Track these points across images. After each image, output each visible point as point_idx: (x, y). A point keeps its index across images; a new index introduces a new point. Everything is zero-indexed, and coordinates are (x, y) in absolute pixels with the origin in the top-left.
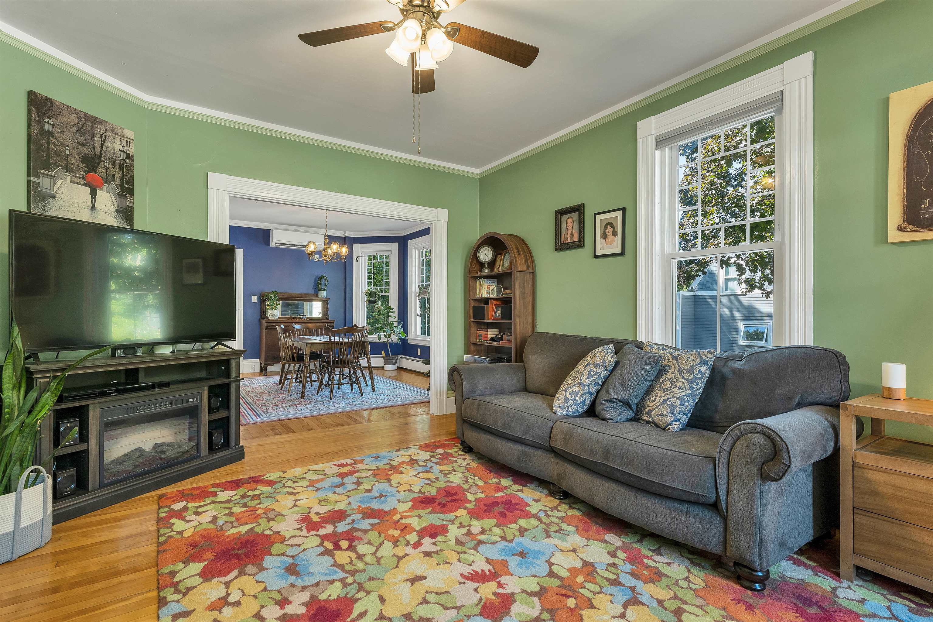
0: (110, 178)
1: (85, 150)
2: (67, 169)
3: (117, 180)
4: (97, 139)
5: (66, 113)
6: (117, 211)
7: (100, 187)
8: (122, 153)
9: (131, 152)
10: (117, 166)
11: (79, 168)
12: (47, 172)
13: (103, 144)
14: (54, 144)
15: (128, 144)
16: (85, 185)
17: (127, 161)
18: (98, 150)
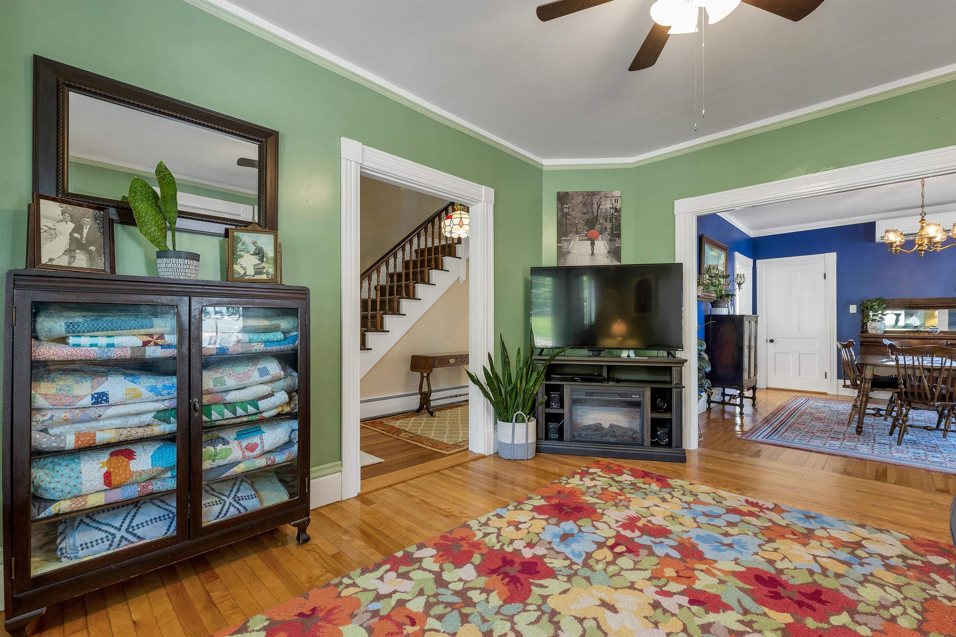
0: (604, 230)
1: (587, 216)
2: (577, 233)
3: (608, 230)
4: (595, 206)
5: (576, 197)
6: (609, 252)
7: (597, 238)
8: (612, 210)
9: (618, 206)
10: (608, 220)
11: (583, 230)
12: (566, 238)
13: (598, 208)
14: (569, 219)
15: (616, 201)
16: (587, 240)
17: (616, 214)
18: (595, 213)
